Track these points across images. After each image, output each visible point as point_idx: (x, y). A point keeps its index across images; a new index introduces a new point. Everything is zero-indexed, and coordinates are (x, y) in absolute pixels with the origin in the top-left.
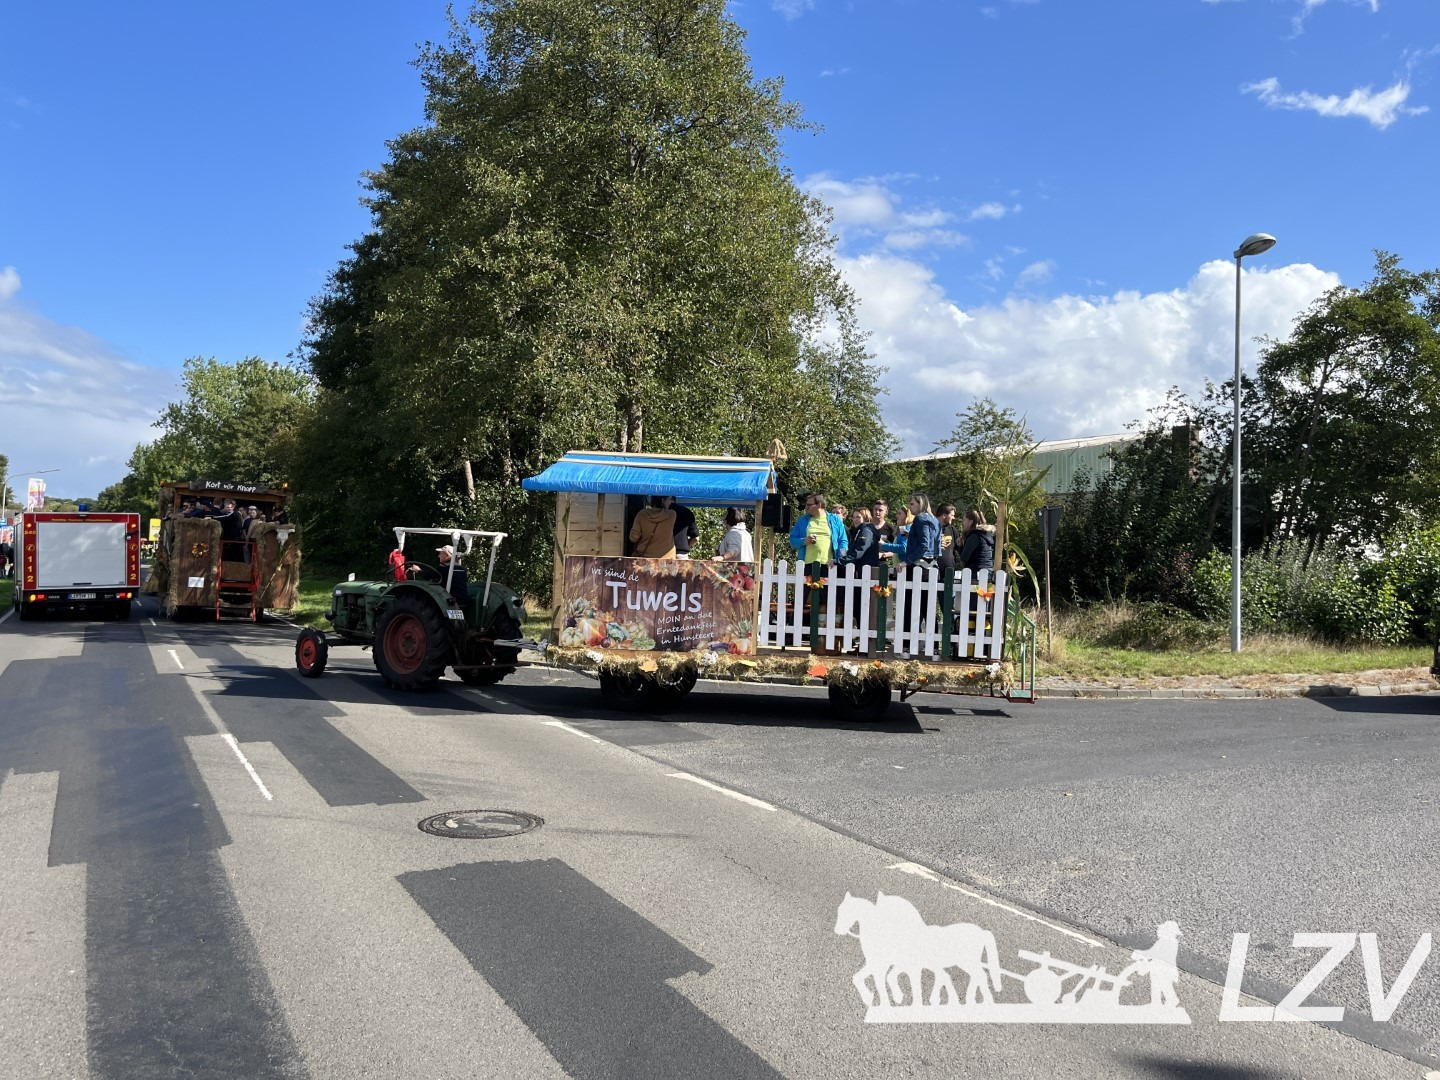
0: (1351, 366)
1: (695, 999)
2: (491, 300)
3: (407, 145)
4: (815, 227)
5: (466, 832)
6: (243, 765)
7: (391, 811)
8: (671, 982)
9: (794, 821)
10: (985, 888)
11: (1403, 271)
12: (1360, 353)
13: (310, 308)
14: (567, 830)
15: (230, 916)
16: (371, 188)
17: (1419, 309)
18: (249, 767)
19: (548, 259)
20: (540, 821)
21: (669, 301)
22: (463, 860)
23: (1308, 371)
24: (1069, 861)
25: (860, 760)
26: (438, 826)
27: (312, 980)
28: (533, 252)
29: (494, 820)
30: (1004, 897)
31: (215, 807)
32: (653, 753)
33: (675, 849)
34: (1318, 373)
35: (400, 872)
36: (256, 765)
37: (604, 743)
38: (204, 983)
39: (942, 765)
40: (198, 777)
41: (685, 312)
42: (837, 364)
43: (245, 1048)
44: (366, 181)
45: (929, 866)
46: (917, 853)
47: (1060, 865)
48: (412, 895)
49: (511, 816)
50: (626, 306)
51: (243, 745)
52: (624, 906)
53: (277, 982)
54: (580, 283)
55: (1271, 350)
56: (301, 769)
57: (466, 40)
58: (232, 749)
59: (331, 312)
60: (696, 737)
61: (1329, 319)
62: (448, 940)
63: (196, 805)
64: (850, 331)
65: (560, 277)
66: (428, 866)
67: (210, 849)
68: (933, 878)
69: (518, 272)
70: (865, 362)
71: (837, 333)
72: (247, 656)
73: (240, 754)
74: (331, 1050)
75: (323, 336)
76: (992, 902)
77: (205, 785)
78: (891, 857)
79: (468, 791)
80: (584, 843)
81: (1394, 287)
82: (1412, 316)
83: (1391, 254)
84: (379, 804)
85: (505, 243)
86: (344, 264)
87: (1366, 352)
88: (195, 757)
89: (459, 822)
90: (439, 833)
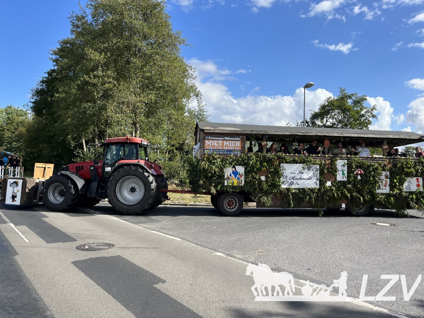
0: (333, 118)
1: (162, 290)
2: (93, 92)
3: (65, 42)
4: (190, 74)
5: (91, 249)
6: (18, 233)
7: (67, 244)
8: (155, 286)
9: (186, 243)
10: (238, 258)
11: (346, 93)
12: (335, 115)
13: (31, 91)
14: (121, 247)
15: (22, 275)
16: (53, 55)
17: (350, 104)
18: (20, 233)
19: (111, 80)
20: (113, 245)
21: (147, 94)
22: (91, 257)
23: (323, 119)
24: (261, 250)
25: (204, 226)
26: (82, 248)
27: (50, 290)
28: (106, 77)
29: (99, 245)
30: (243, 260)
31: (11, 245)
32: (145, 226)
33: (153, 252)
34: (325, 120)
35: (72, 261)
36: (22, 232)
37: (130, 224)
38: (18, 293)
39: (226, 227)
40: (4, 236)
41: (152, 97)
42: (196, 113)
43: (33, 309)
44: (51, 52)
45: (224, 253)
46: (220, 250)
47: (258, 251)
48: (77, 267)
49: (104, 244)
50: (135, 95)
51: (17, 226)
52: (140, 267)
53: (40, 292)
54: (121, 87)
55: (313, 113)
56: (36, 233)
57: (85, 12)
58: (13, 228)
59: (39, 93)
60: (157, 221)
61: (328, 106)
62: (89, 278)
63: (5, 244)
64: (200, 104)
65: (115, 86)
66: (81, 259)
67: (12, 256)
68: (225, 256)
69: (102, 83)
70: (204, 113)
71: (197, 104)
73: (16, 229)
74: (59, 308)
75: (36, 100)
76: (240, 262)
77: (6, 238)
78: (214, 251)
79: (90, 238)
80: (127, 251)
81: (344, 97)
82: (348, 105)
83: (344, 89)
84: (63, 242)
85: (98, 74)
86: (44, 77)
87: (337, 115)
88: (2, 230)
89: (89, 246)
90: (83, 250)
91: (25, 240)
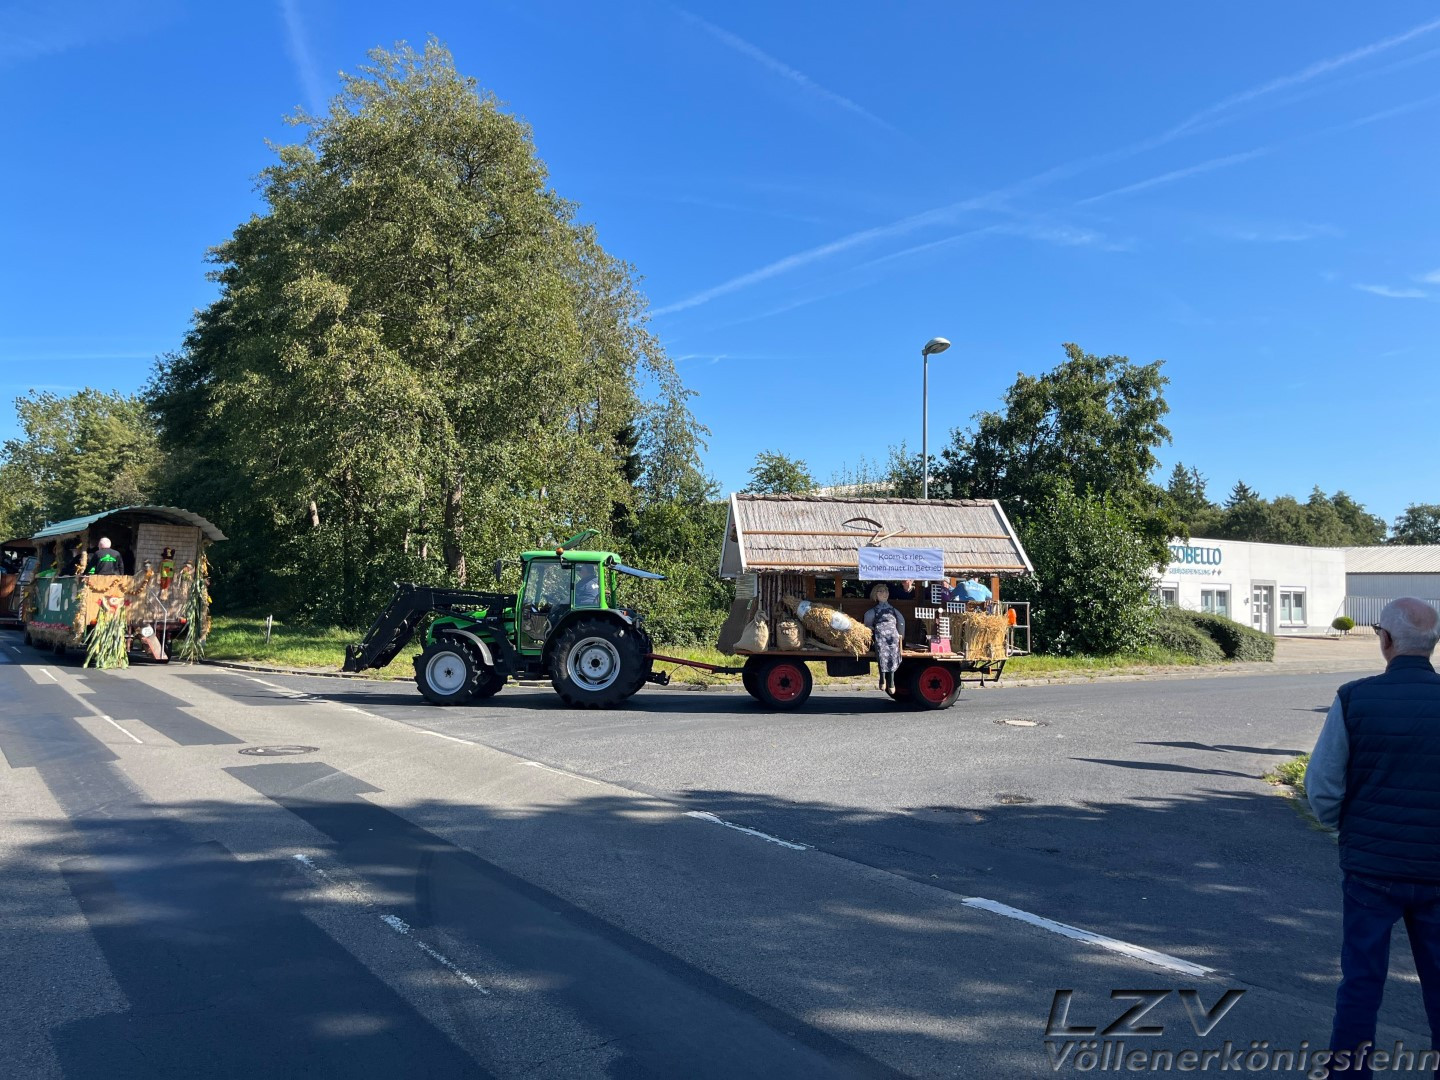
1: (367, 798)
5: (268, 753)
6: (119, 729)
7: (221, 747)
9: (480, 748)
16: (217, 262)
18: (124, 731)
20: (316, 749)
22: (264, 763)
29: (288, 749)
32: (416, 723)
36: (128, 729)
40: (91, 736)
46: (542, 759)
48: (229, 773)
49: (299, 748)
51: (118, 721)
56: (160, 731)
58: (111, 723)
66: (242, 765)
67: (109, 760)
72: (110, 674)
73: (116, 725)
79: (277, 739)
80: (341, 756)
84: (214, 745)
88: (85, 727)
89: (265, 750)
90: (250, 754)
91: (136, 739)
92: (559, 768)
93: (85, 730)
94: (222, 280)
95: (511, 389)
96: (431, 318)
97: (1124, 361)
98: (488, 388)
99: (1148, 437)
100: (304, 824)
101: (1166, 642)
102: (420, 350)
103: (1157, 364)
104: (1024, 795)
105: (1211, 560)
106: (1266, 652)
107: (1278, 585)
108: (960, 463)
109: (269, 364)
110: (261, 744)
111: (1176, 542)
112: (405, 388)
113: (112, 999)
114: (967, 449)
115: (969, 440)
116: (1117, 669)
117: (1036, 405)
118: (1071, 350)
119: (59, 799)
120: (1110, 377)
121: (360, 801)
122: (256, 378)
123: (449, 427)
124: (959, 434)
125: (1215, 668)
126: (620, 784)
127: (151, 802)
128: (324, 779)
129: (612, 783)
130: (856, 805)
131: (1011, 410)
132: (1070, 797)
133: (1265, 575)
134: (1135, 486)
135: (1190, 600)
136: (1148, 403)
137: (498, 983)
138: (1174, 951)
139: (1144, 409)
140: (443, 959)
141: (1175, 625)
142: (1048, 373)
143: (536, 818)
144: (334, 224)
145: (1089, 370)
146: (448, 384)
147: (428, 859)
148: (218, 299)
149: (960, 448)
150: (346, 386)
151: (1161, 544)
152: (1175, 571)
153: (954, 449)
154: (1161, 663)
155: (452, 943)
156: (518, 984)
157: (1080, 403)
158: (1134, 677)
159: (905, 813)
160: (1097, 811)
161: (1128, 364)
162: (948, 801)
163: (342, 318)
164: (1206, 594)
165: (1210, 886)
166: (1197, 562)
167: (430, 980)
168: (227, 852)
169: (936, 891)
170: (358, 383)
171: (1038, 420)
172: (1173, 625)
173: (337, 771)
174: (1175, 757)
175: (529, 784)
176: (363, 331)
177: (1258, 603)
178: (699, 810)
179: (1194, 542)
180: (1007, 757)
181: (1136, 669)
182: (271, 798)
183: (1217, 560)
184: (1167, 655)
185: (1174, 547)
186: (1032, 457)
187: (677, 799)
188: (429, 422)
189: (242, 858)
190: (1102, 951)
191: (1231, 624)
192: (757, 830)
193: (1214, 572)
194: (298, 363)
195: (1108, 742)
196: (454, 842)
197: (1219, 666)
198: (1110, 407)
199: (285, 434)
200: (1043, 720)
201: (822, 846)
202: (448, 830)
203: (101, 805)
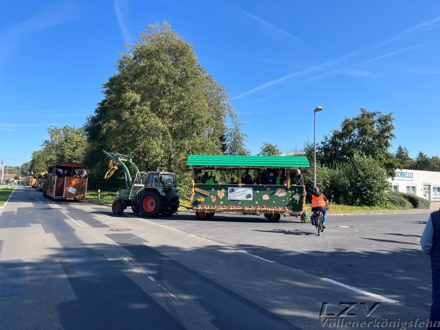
5: (117, 230)
20: (131, 230)
22: (116, 233)
29: (123, 229)
35: (105, 234)
40: (68, 225)
48: (107, 236)
49: (126, 229)
51: (75, 220)
56: (87, 224)
66: (110, 234)
67: (73, 231)
72: (74, 207)
79: (120, 227)
80: (138, 232)
84: (102, 228)
90: (112, 231)
91: (81, 226)
92: (201, 237)
93: (67, 223)
94: (105, 93)
95: (188, 124)
96: (164, 103)
97: (380, 113)
98: (181, 124)
99: (387, 137)
100: (127, 250)
101: (393, 202)
102: (161, 113)
103: (391, 114)
104: (343, 248)
105: (410, 176)
106: (427, 206)
107: (432, 185)
108: (326, 146)
109: (118, 118)
110: (115, 228)
111: (398, 170)
112: (157, 124)
113: (73, 297)
114: (329, 141)
115: (329, 139)
116: (377, 210)
117: (351, 127)
118: (362, 110)
119: (59, 242)
120: (375, 118)
121: (143, 245)
122: (114, 122)
123: (170, 135)
124: (326, 136)
125: (410, 211)
126: (218, 242)
127: (85, 243)
128: (132, 238)
129: (216, 241)
130: (290, 250)
131: (343, 129)
132: (358, 249)
133: (428, 182)
134: (383, 153)
135: (403, 189)
136: (388, 126)
137: (180, 296)
138: (387, 296)
139: (386, 128)
140: (165, 289)
141: (397, 197)
142: (355, 117)
143: (193, 251)
144: (137, 76)
145: (368, 116)
146: (170, 123)
147: (161, 262)
148: (104, 98)
149: (327, 141)
150: (140, 124)
151: (393, 171)
152: (398, 180)
153: (325, 141)
154: (392, 209)
155: (168, 285)
156: (186, 297)
157: (365, 127)
158: (382, 213)
159: (305, 253)
160: (367, 254)
161: (381, 114)
162: (319, 250)
163: (139, 104)
164: (408, 187)
165: (401, 277)
166: (405, 177)
167: (161, 295)
168: (106, 258)
169: (313, 276)
170: (144, 123)
171: (352, 132)
172: (396, 197)
173: (136, 236)
174: (394, 238)
175: (191, 241)
176: (145, 107)
177: (425, 190)
178: (242, 250)
179: (404, 171)
180: (339, 237)
181: (384, 211)
182: (118, 243)
183: (412, 176)
184: (394, 206)
185: (397, 172)
186: (350, 144)
187: (236, 247)
188: (164, 134)
189: (110, 259)
190: (364, 295)
191: (415, 197)
192: (259, 256)
193: (411, 180)
194: (126, 117)
195: (372, 233)
196: (169, 257)
197: (411, 210)
198: (375, 128)
199: (123, 138)
200: (351, 226)
201: (279, 261)
202: (168, 253)
203: (71, 244)
